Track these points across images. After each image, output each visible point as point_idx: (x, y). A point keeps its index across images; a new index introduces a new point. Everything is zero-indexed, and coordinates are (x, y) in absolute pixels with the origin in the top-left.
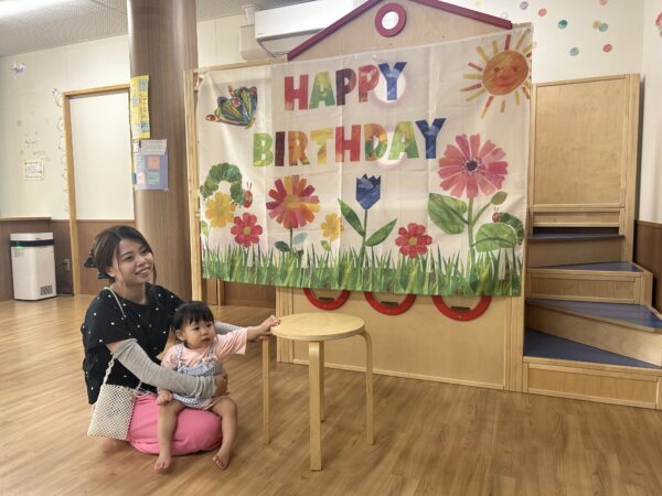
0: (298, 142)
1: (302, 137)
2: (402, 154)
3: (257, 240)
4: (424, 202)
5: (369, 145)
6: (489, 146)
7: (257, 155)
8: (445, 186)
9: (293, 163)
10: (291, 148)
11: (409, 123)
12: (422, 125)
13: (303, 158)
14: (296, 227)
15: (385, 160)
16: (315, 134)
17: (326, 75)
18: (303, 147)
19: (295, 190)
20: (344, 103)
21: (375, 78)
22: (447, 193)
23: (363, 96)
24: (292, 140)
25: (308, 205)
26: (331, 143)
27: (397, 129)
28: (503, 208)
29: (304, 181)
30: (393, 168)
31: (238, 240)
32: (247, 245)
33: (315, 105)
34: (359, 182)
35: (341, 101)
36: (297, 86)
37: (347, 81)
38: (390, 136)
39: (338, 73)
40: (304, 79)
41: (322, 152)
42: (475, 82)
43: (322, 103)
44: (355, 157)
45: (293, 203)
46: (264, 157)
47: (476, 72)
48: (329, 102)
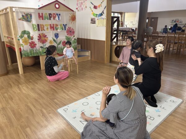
0: (42, 26)
1: (43, 25)
2: (61, 29)
3: (35, 47)
4: (65, 37)
5: (56, 28)
6: (72, 29)
7: (34, 29)
8: (68, 35)
9: (42, 31)
11: (62, 24)
12: (64, 25)
14: (44, 43)
15: (59, 30)
17: (47, 14)
19: (43, 36)
20: (51, 20)
21: (56, 16)
22: (68, 36)
23: (54, 19)
24: (41, 26)
25: (46, 39)
26: (49, 27)
27: (60, 25)
28: (75, 38)
29: (44, 34)
30: (60, 32)
32: (33, 48)
34: (55, 34)
37: (51, 16)
38: (59, 26)
39: (49, 14)
42: (70, 19)
43: (46, 19)
44: (54, 30)
45: (43, 38)
46: (35, 29)
47: (70, 17)
48: (48, 19)
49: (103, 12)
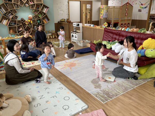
49: (147, 6)
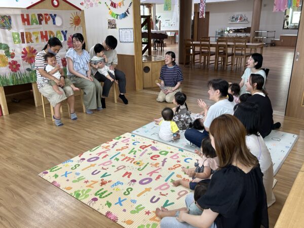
1: (30, 34)
3: (19, 69)
8: (69, 47)
9: (28, 42)
10: (26, 37)
11: (59, 31)
13: (31, 41)
14: (32, 63)
16: (34, 33)
17: (34, 15)
18: (30, 37)
19: (30, 51)
24: (26, 35)
26: (39, 36)
27: (57, 33)
29: (33, 48)
31: (12, 70)
32: (16, 72)
33: (32, 24)
35: (40, 24)
36: (25, 17)
37: (41, 18)
38: (55, 34)
39: (38, 15)
40: (28, 15)
41: (37, 39)
42: (72, 22)
43: (34, 24)
44: (47, 40)
45: (30, 55)
46: (17, 41)
47: (72, 20)
48: (37, 24)
